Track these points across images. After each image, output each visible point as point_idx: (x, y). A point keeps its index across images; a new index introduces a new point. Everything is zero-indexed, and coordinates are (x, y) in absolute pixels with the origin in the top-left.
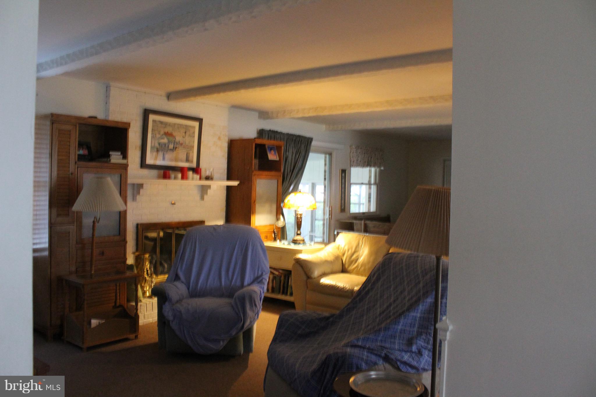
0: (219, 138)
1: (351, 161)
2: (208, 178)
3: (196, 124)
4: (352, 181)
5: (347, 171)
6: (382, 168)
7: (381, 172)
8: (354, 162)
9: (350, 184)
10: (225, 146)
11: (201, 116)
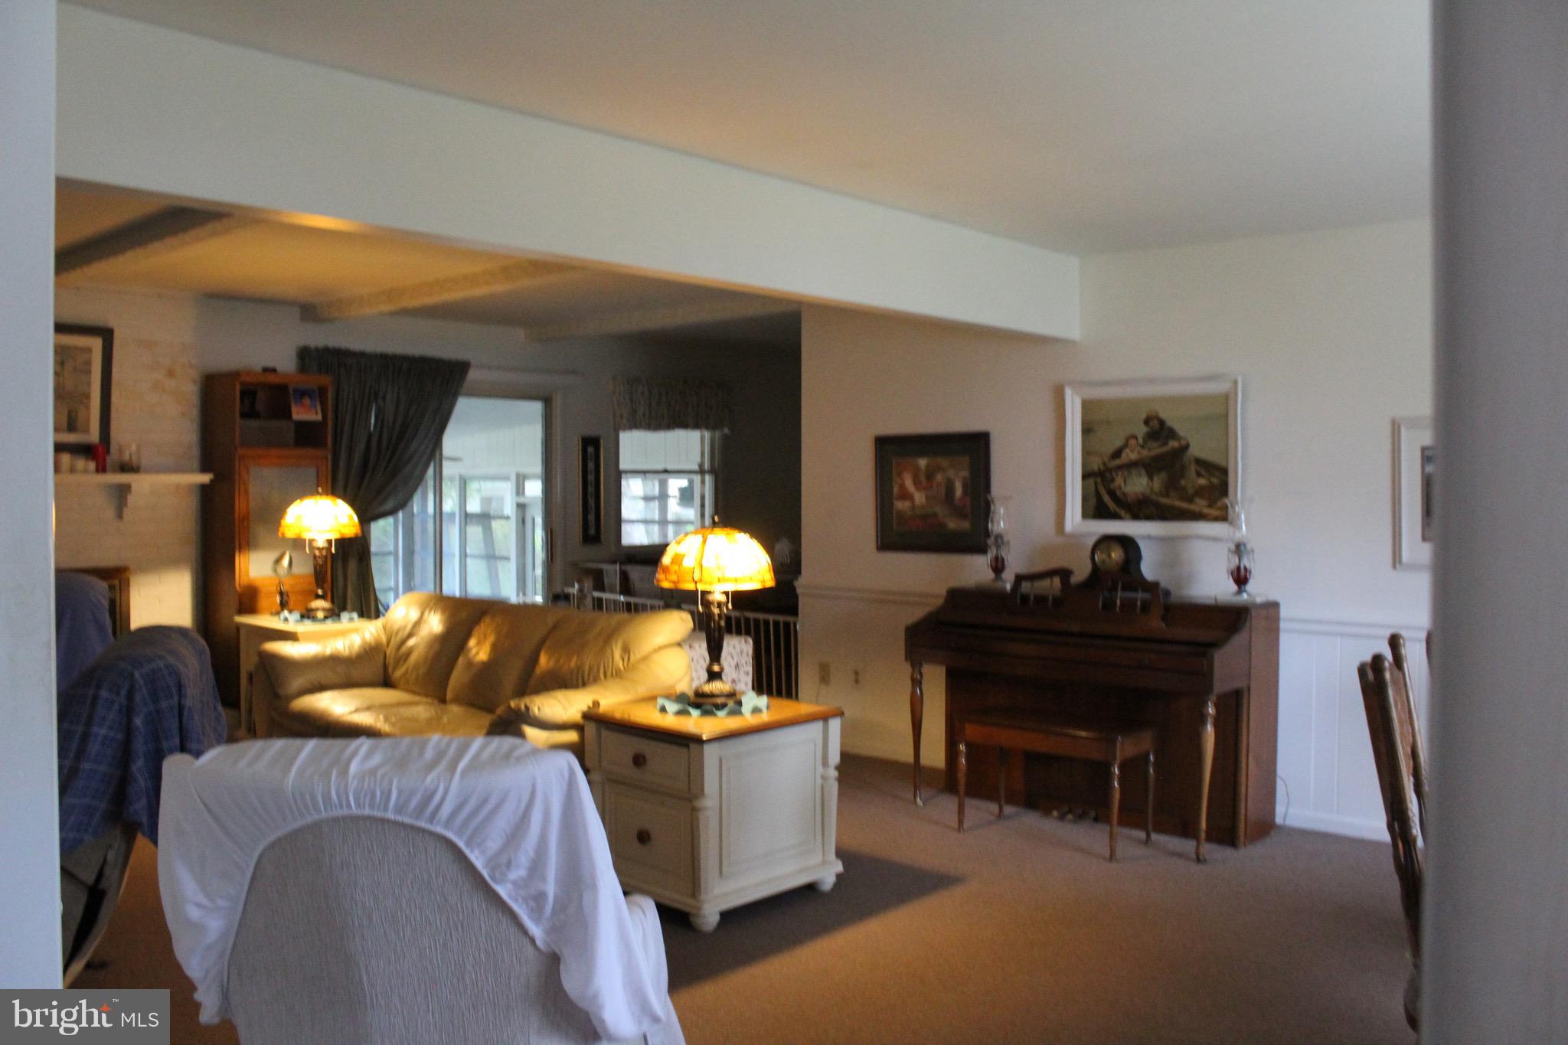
0: (171, 373)
1: (615, 416)
2: (126, 468)
3: (96, 344)
4: (623, 466)
5: (602, 441)
6: (726, 430)
7: (725, 439)
8: (622, 416)
9: (618, 476)
10: (191, 390)
11: (112, 323)
